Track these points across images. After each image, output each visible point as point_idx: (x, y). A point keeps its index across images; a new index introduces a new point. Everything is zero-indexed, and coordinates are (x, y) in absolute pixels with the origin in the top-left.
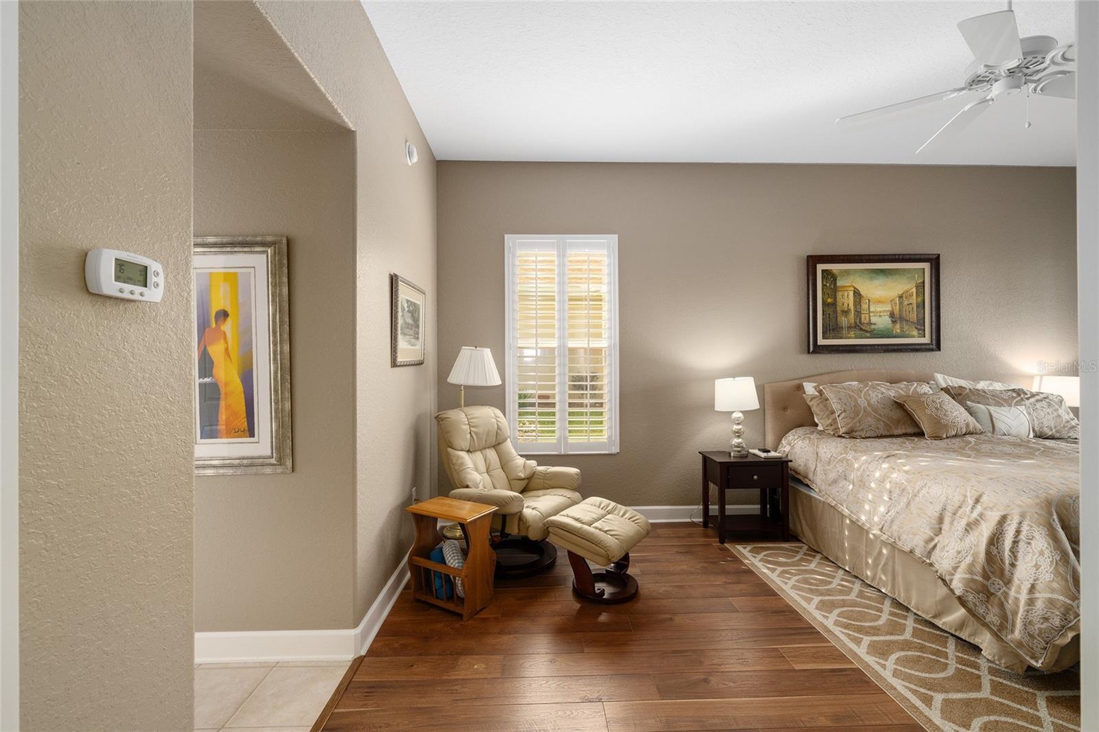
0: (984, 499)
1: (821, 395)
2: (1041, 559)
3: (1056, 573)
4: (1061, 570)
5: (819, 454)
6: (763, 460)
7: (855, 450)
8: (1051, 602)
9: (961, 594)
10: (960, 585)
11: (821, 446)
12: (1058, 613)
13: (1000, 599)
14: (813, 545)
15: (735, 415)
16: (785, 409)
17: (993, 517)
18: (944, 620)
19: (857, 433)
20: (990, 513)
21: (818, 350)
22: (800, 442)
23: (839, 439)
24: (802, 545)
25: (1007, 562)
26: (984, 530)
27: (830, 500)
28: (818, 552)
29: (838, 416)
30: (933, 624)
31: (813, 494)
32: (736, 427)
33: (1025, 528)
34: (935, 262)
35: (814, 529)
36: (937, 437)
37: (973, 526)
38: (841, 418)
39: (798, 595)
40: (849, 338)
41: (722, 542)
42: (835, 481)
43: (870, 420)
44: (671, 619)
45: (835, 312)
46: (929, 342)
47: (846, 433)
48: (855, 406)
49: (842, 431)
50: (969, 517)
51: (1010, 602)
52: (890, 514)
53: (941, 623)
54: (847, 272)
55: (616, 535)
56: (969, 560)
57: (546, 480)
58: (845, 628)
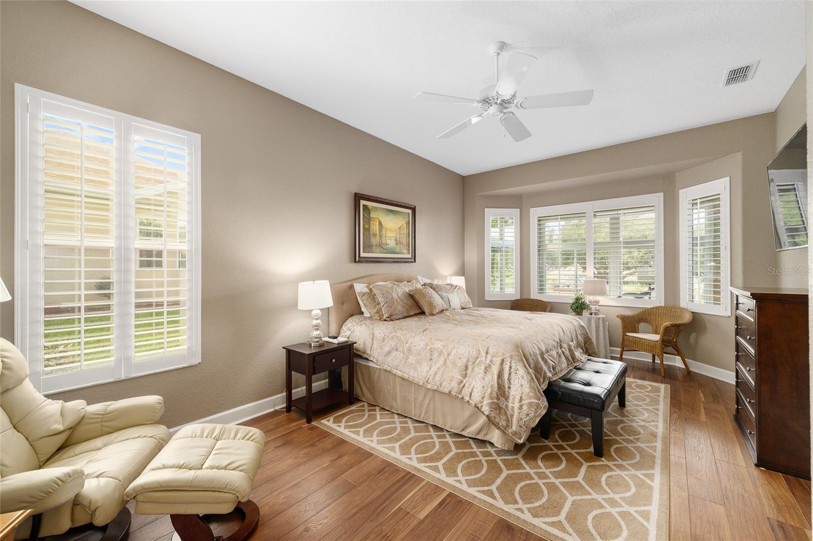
0: (490, 351)
1: (371, 292)
2: (523, 381)
3: (531, 387)
4: (532, 384)
5: (375, 335)
6: (336, 346)
7: (401, 329)
8: (530, 404)
9: (488, 413)
10: (488, 408)
11: (375, 329)
12: (533, 410)
13: (505, 410)
14: (371, 402)
15: (314, 312)
16: (342, 303)
17: (498, 361)
18: (467, 431)
19: (394, 317)
20: (495, 359)
21: (362, 260)
22: (359, 327)
23: (385, 322)
24: (363, 403)
25: (507, 388)
26: (494, 369)
27: (385, 367)
28: (375, 406)
29: (383, 306)
30: (462, 435)
31: (371, 364)
32: (315, 322)
33: (513, 365)
34: (414, 210)
35: (372, 390)
36: (433, 315)
37: (488, 369)
38: (384, 307)
39: (384, 447)
40: (377, 253)
41: (309, 422)
42: (389, 353)
43: (400, 308)
44: (307, 530)
45: (369, 234)
46: (411, 257)
47: (388, 318)
48: (392, 299)
49: (385, 317)
50: (485, 363)
51: (509, 410)
52: (432, 370)
53: (466, 433)
54: (376, 208)
55: (238, 467)
56: (489, 391)
57: (105, 422)
58: (425, 462)
